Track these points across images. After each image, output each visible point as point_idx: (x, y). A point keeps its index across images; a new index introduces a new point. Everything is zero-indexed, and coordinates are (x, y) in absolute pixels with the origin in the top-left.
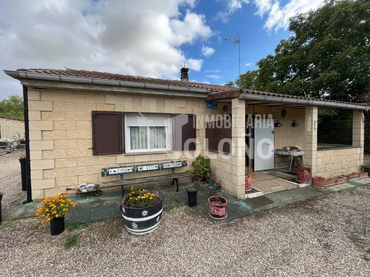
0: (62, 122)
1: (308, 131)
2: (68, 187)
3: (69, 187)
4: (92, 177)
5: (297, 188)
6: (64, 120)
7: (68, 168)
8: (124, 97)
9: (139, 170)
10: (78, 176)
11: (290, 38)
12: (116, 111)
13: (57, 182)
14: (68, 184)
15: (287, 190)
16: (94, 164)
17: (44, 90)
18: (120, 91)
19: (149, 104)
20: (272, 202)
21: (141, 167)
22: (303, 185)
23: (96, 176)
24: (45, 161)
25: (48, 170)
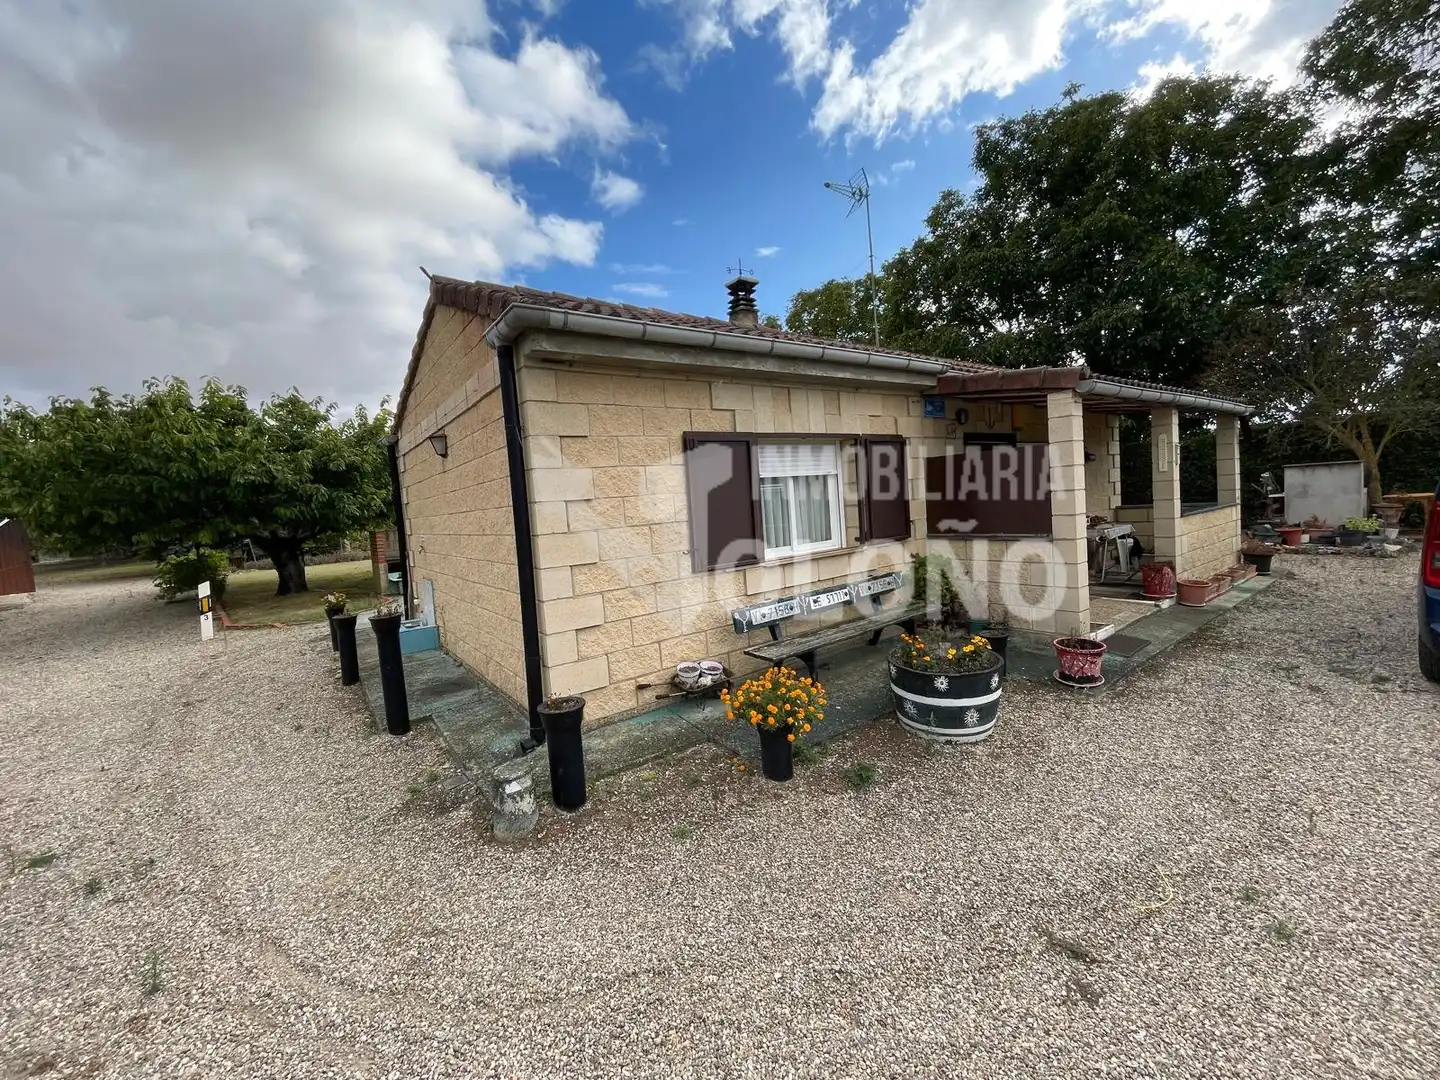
0: (613, 472)
1: (1161, 470)
2: (638, 679)
3: (643, 681)
4: (693, 641)
5: (1158, 611)
6: (617, 463)
7: (634, 620)
8: (753, 385)
9: (813, 608)
10: (659, 642)
11: (980, 190)
12: (738, 430)
13: (612, 667)
14: (639, 672)
15: (1146, 617)
16: (696, 600)
17: (567, 369)
18: (762, 369)
19: (808, 406)
20: (1148, 643)
21: (815, 598)
22: (1165, 604)
23: (702, 637)
24: (582, 599)
25: (587, 630)
